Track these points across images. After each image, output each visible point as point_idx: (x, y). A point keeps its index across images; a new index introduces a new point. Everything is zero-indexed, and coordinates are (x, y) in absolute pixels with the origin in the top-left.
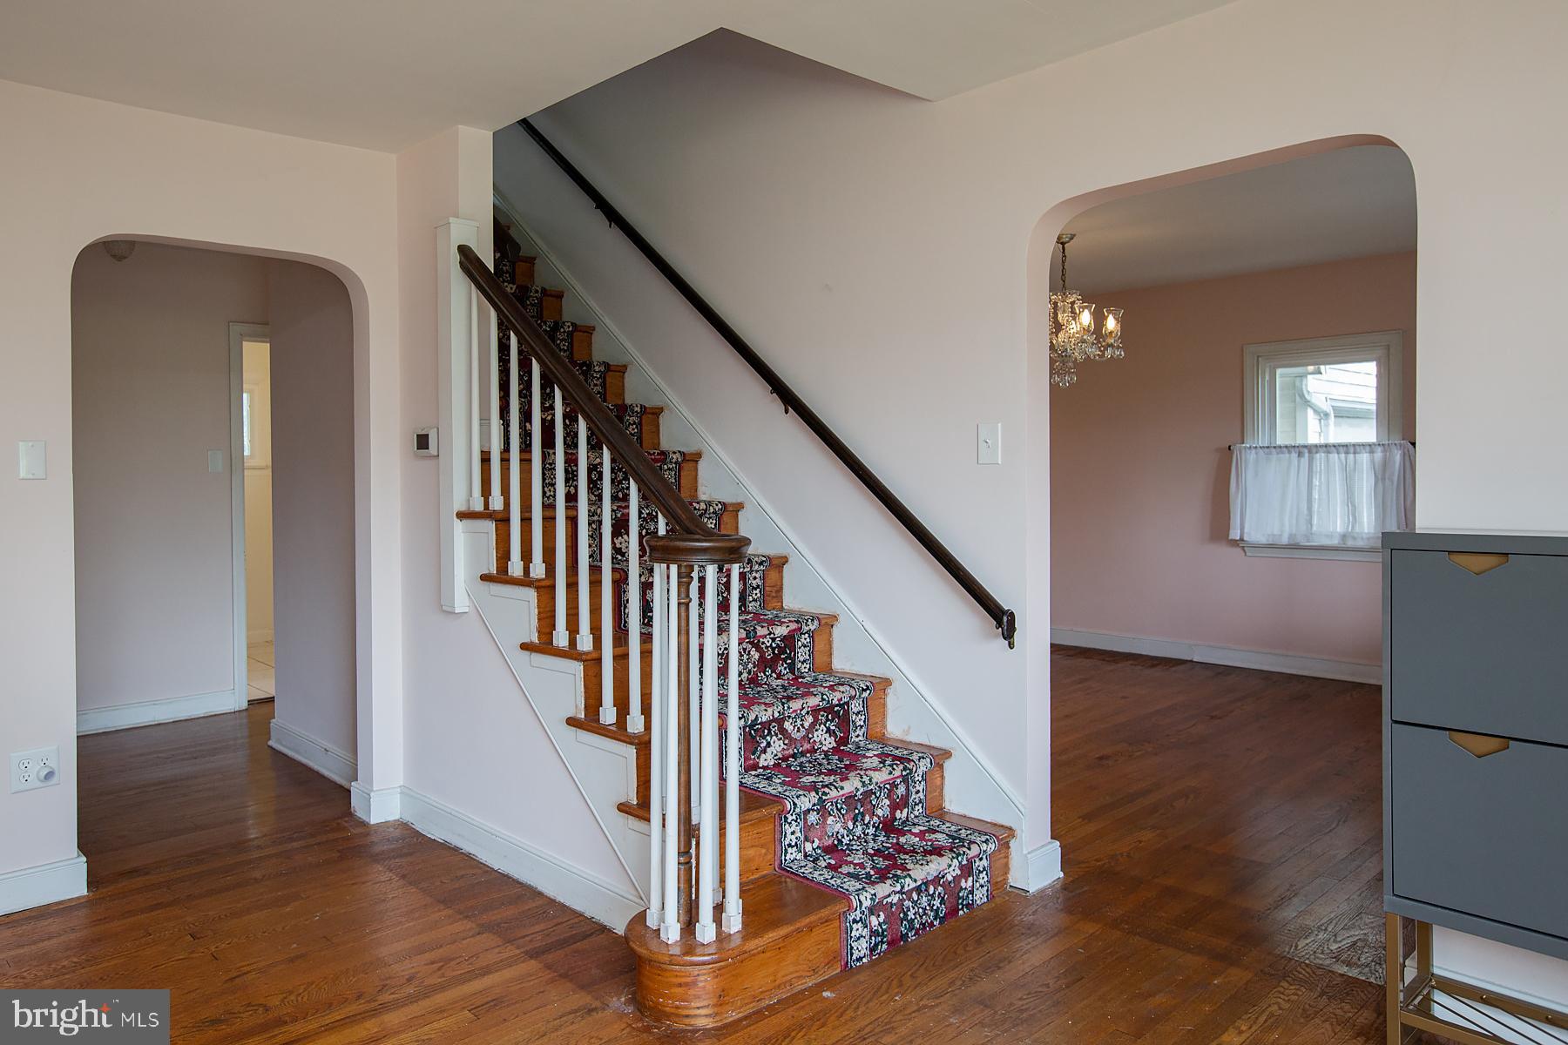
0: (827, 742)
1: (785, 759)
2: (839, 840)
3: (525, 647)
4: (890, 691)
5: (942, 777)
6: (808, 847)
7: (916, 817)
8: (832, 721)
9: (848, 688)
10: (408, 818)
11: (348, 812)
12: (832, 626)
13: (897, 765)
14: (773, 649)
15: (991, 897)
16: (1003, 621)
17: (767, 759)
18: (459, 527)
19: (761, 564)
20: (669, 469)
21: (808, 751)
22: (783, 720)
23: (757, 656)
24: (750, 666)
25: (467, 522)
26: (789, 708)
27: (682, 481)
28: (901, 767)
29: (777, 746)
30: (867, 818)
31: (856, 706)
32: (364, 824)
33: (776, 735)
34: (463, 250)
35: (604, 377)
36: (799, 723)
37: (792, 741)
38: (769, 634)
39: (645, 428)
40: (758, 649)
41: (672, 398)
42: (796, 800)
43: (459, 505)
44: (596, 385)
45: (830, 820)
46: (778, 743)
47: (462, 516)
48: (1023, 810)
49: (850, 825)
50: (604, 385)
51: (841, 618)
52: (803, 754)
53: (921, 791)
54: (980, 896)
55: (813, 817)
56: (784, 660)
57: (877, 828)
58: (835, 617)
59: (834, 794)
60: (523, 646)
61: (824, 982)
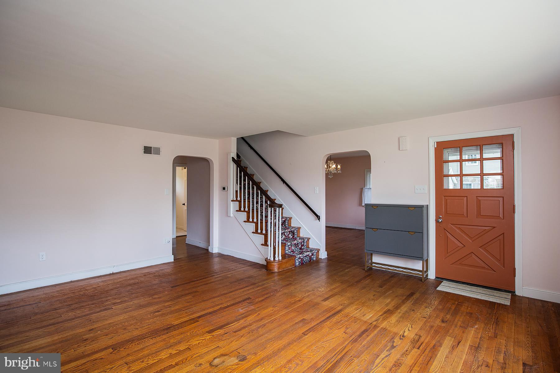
0: (291, 236)
1: (285, 239)
2: (293, 250)
4: (301, 229)
5: (309, 242)
6: (289, 251)
7: (305, 247)
8: (292, 233)
9: (294, 228)
10: (220, 252)
11: (208, 252)
15: (316, 259)
16: (318, 217)
18: (231, 203)
21: (288, 237)
22: (285, 233)
26: (285, 231)
28: (303, 240)
29: (284, 237)
30: (298, 247)
31: (295, 231)
32: (211, 253)
33: (284, 235)
34: (232, 158)
36: (287, 233)
37: (286, 236)
41: (262, 180)
42: (288, 243)
43: (231, 198)
45: (292, 247)
47: (232, 201)
48: (321, 247)
49: (295, 248)
53: (306, 244)
54: (315, 259)
55: (290, 246)
56: (284, 224)
57: (299, 249)
58: (292, 218)
59: (293, 243)
60: (244, 221)
61: (292, 268)
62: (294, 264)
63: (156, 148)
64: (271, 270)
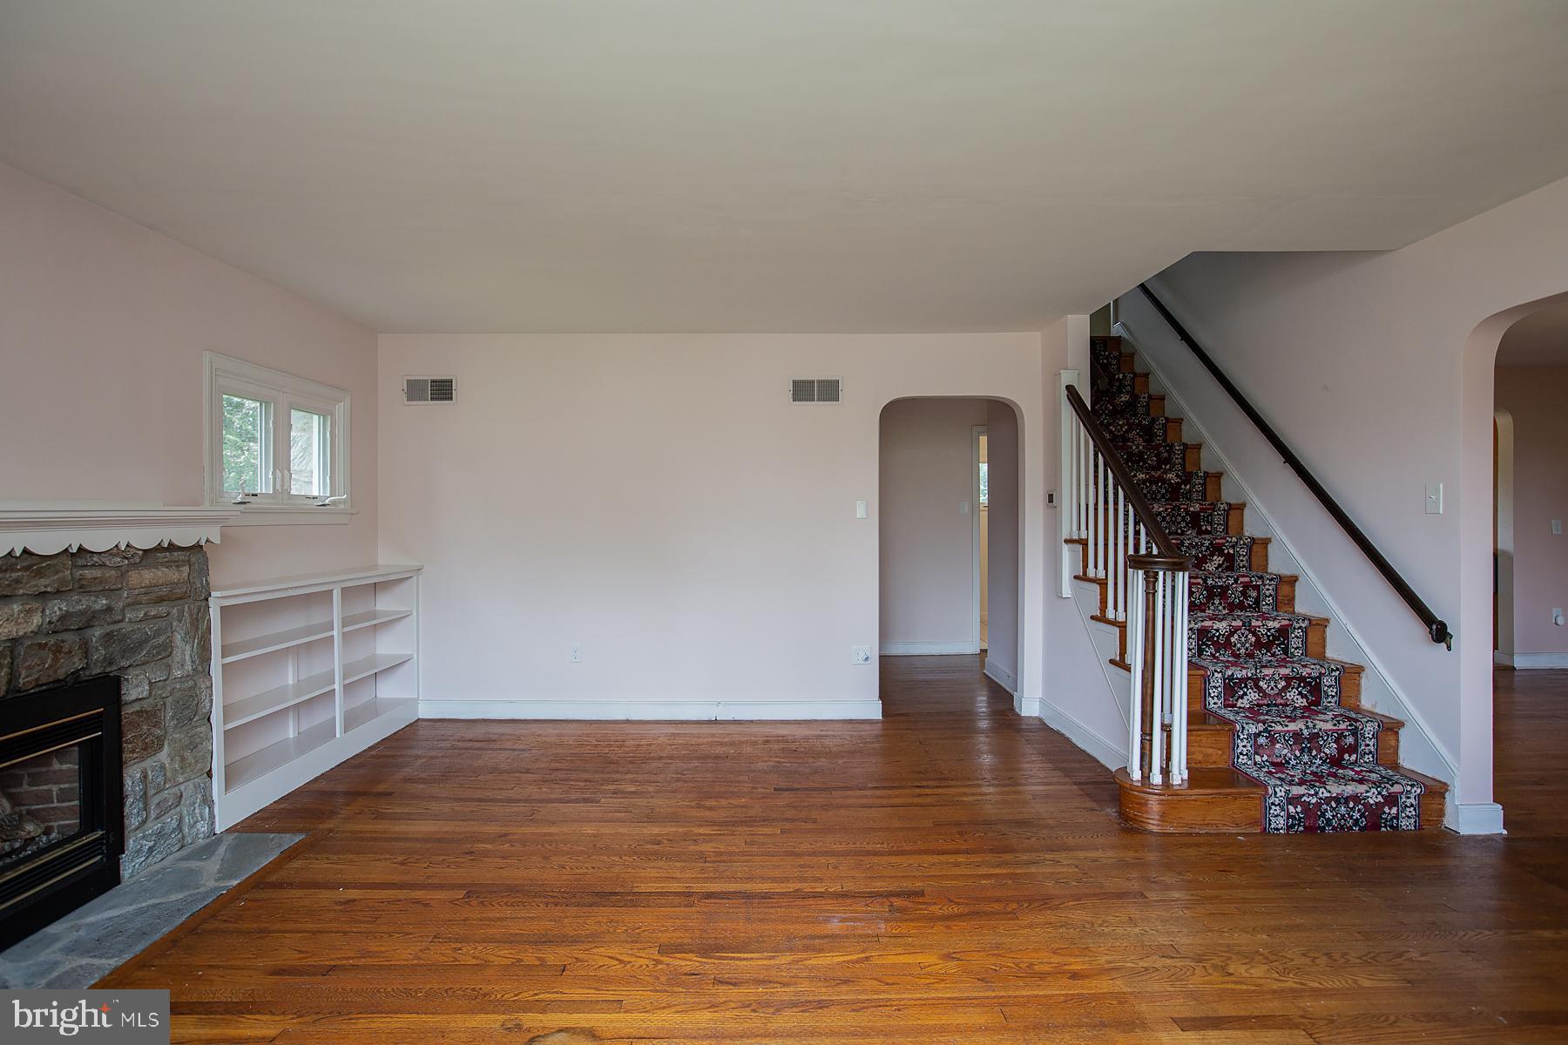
0: (1299, 702)
1: (1258, 705)
2: (1286, 761)
3: (1093, 618)
4: (1363, 675)
5: (1398, 741)
6: (1258, 758)
7: (1365, 762)
8: (1304, 688)
9: (1318, 667)
10: (1042, 716)
11: (1012, 709)
12: (1326, 626)
13: (1344, 722)
14: (1268, 637)
15: (1419, 827)
17: (1243, 703)
18: (1066, 548)
19: (1272, 580)
20: (1218, 514)
21: (1281, 704)
22: (1258, 680)
23: (1253, 639)
24: (1247, 645)
25: (1070, 545)
26: (1261, 672)
27: (1230, 523)
28: (1348, 723)
29: (1253, 696)
30: (1314, 753)
31: (1326, 681)
32: (1018, 715)
33: (1252, 689)
34: (1070, 388)
35: (1183, 452)
36: (1272, 684)
37: (1265, 695)
38: (1264, 625)
39: (1208, 487)
40: (1254, 634)
41: (1229, 466)
42: (1245, 725)
43: (1065, 536)
44: (1177, 459)
45: (1278, 746)
46: (1253, 694)
47: (1067, 541)
48: (1455, 772)
49: (1298, 753)
50: (1184, 459)
51: (1332, 621)
52: (1276, 705)
53: (1372, 745)
55: (1261, 740)
56: (1279, 645)
57: (1324, 762)
58: (1327, 620)
59: (1279, 728)
60: (1092, 618)
61: (1240, 834)
62: (1262, 820)
63: (829, 381)
64: (1131, 819)
